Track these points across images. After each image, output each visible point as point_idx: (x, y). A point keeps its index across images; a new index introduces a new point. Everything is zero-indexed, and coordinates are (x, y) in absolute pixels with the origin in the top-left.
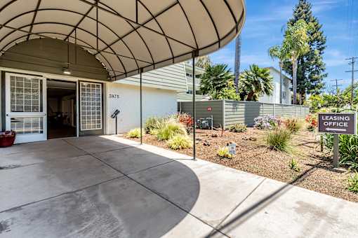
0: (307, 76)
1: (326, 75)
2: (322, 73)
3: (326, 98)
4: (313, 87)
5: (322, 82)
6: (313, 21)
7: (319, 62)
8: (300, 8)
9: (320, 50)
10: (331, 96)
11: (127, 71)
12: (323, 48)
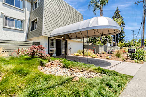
0: (119, 36)
1: (125, 36)
2: (123, 35)
3: (124, 44)
4: (121, 40)
5: (124, 38)
6: (121, 17)
7: (123, 31)
8: (116, 12)
9: (123, 27)
10: (126, 43)
11: (77, 37)
12: (124, 26)
